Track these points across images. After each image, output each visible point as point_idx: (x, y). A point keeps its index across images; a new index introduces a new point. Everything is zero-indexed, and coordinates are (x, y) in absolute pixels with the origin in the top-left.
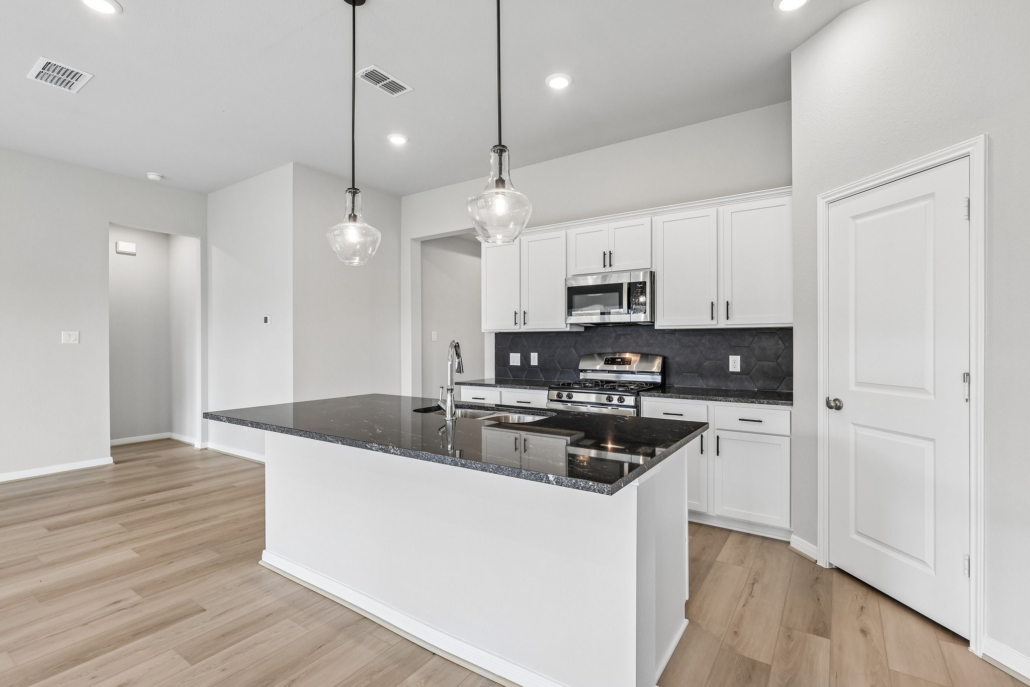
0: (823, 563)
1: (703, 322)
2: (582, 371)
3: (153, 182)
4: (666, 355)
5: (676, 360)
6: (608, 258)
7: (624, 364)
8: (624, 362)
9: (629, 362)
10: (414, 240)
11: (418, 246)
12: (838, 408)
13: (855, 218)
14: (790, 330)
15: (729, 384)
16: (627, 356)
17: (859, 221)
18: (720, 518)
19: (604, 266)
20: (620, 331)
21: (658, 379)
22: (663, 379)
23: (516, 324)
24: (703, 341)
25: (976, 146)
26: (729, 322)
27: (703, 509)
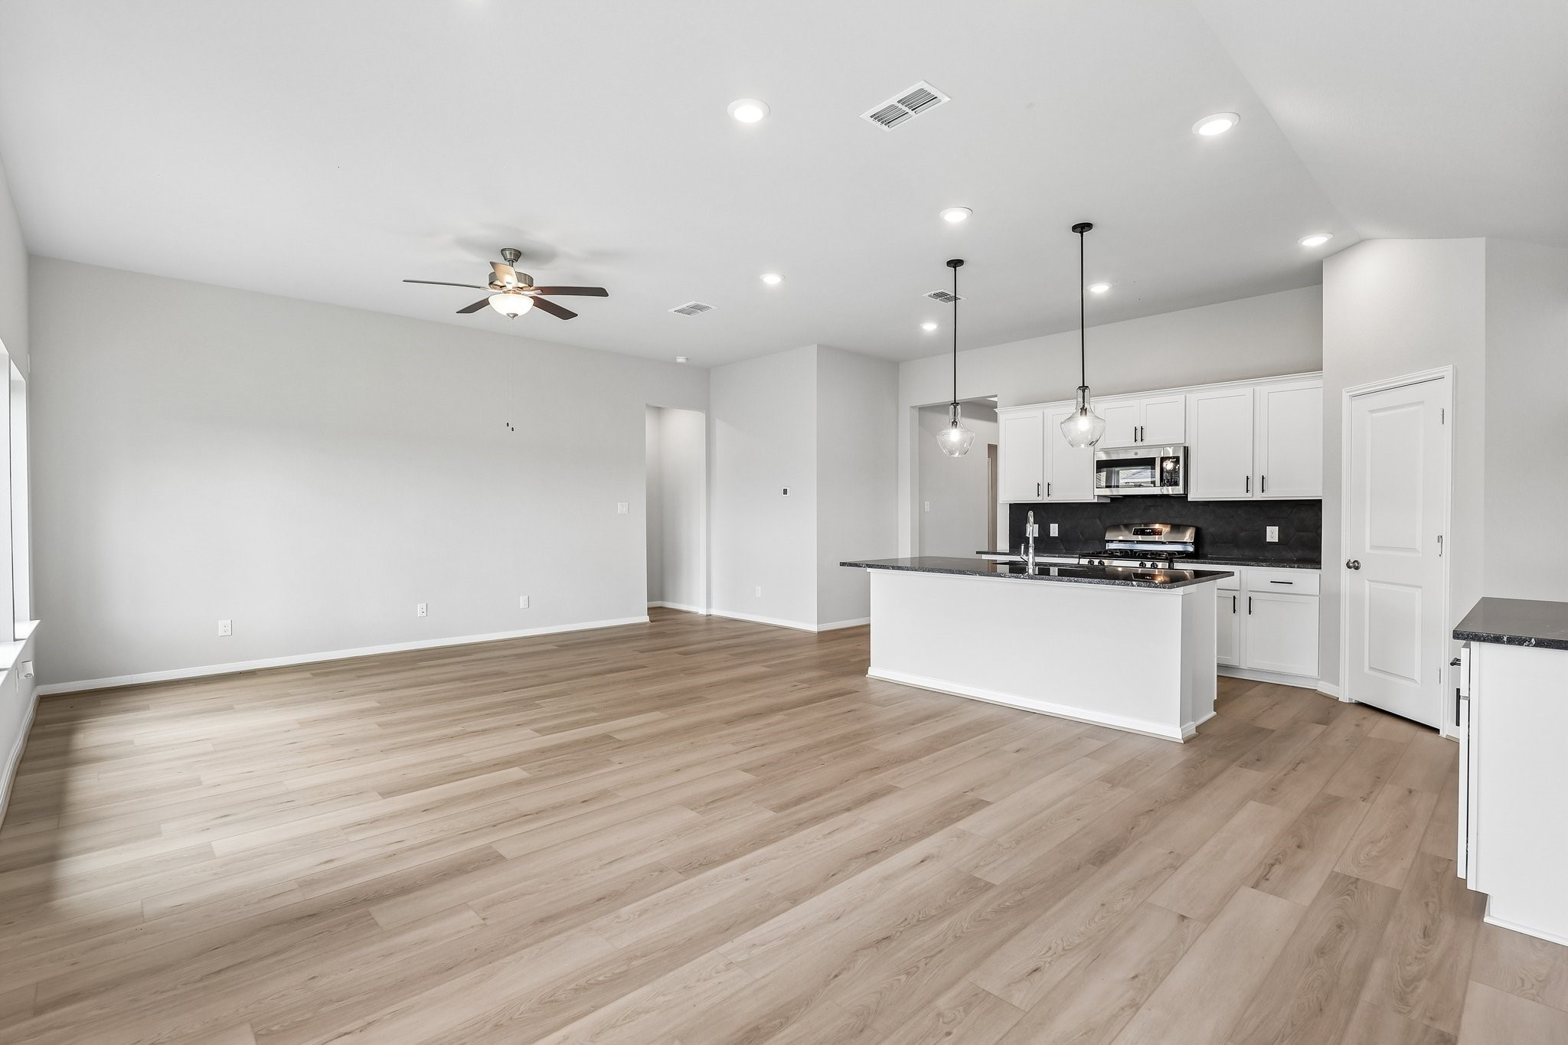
0: (1344, 698)
1: (1240, 495)
2: (1108, 541)
3: (681, 364)
4: (1199, 526)
5: (1210, 530)
6: (1139, 433)
7: (1154, 534)
8: (1154, 532)
9: (1160, 533)
10: (913, 407)
11: (916, 413)
12: (1357, 568)
13: (1372, 411)
14: (1320, 501)
15: (1267, 554)
16: (1157, 526)
17: (1374, 415)
18: (1251, 670)
19: (1136, 440)
20: (1149, 502)
21: (1191, 549)
22: (1195, 549)
23: (1038, 495)
24: (1240, 512)
25: (1447, 371)
26: (1264, 495)
27: (1235, 663)
